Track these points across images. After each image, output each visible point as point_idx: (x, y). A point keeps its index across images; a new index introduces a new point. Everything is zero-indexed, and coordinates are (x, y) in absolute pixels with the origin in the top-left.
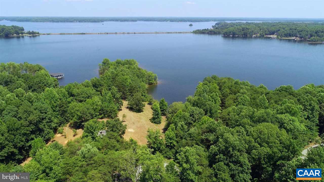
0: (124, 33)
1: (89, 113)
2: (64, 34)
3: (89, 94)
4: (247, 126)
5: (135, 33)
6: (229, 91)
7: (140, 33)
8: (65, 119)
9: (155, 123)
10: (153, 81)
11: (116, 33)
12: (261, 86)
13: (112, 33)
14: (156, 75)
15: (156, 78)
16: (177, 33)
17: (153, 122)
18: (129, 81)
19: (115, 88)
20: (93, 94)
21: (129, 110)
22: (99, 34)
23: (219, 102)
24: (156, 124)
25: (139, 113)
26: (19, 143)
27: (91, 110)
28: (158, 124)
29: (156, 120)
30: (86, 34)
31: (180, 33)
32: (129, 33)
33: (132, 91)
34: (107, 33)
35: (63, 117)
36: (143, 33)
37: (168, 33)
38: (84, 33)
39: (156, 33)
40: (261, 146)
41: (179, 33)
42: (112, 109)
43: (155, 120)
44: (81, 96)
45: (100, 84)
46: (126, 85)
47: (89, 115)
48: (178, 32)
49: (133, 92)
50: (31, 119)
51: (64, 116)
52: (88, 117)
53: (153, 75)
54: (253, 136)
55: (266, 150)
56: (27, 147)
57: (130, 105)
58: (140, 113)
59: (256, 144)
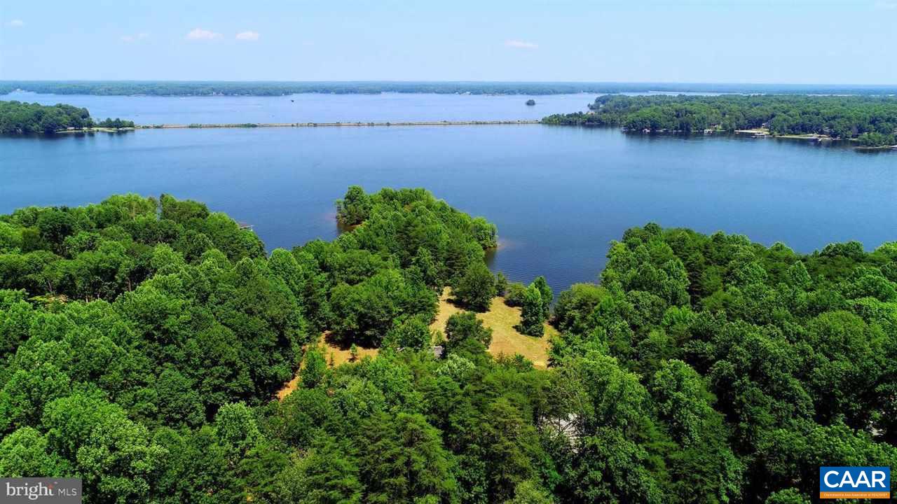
0: (359, 124)
1: (385, 307)
2: (201, 127)
3: (368, 266)
4: (786, 323)
5: (388, 124)
6: (702, 259)
7: (403, 124)
8: (316, 324)
9: (530, 334)
10: (488, 243)
11: (338, 125)
12: (779, 246)
13: (329, 125)
14: (495, 226)
15: (493, 234)
16: (500, 123)
17: (526, 332)
18: (445, 236)
19: (425, 250)
20: (376, 266)
21: (456, 307)
22: (293, 126)
23: (685, 284)
24: (534, 337)
25: (482, 314)
26: (260, 367)
27: (387, 300)
28: (537, 336)
29: (533, 327)
30: (259, 126)
31: (509, 123)
32: (372, 124)
33: (454, 261)
34: (315, 125)
35: (311, 321)
36: (410, 124)
37: (477, 123)
38: (252, 123)
39: (445, 123)
40: (832, 359)
41: (505, 123)
42: (426, 300)
43: (530, 327)
44: (348, 269)
45: (374, 244)
46: (439, 246)
47: (383, 312)
48: (502, 122)
49: (456, 264)
50: (273, 314)
51: (314, 317)
52: (383, 317)
53: (487, 225)
54: (808, 340)
55: (844, 365)
56: (270, 379)
57: (456, 294)
58: (484, 312)
59: (820, 355)
